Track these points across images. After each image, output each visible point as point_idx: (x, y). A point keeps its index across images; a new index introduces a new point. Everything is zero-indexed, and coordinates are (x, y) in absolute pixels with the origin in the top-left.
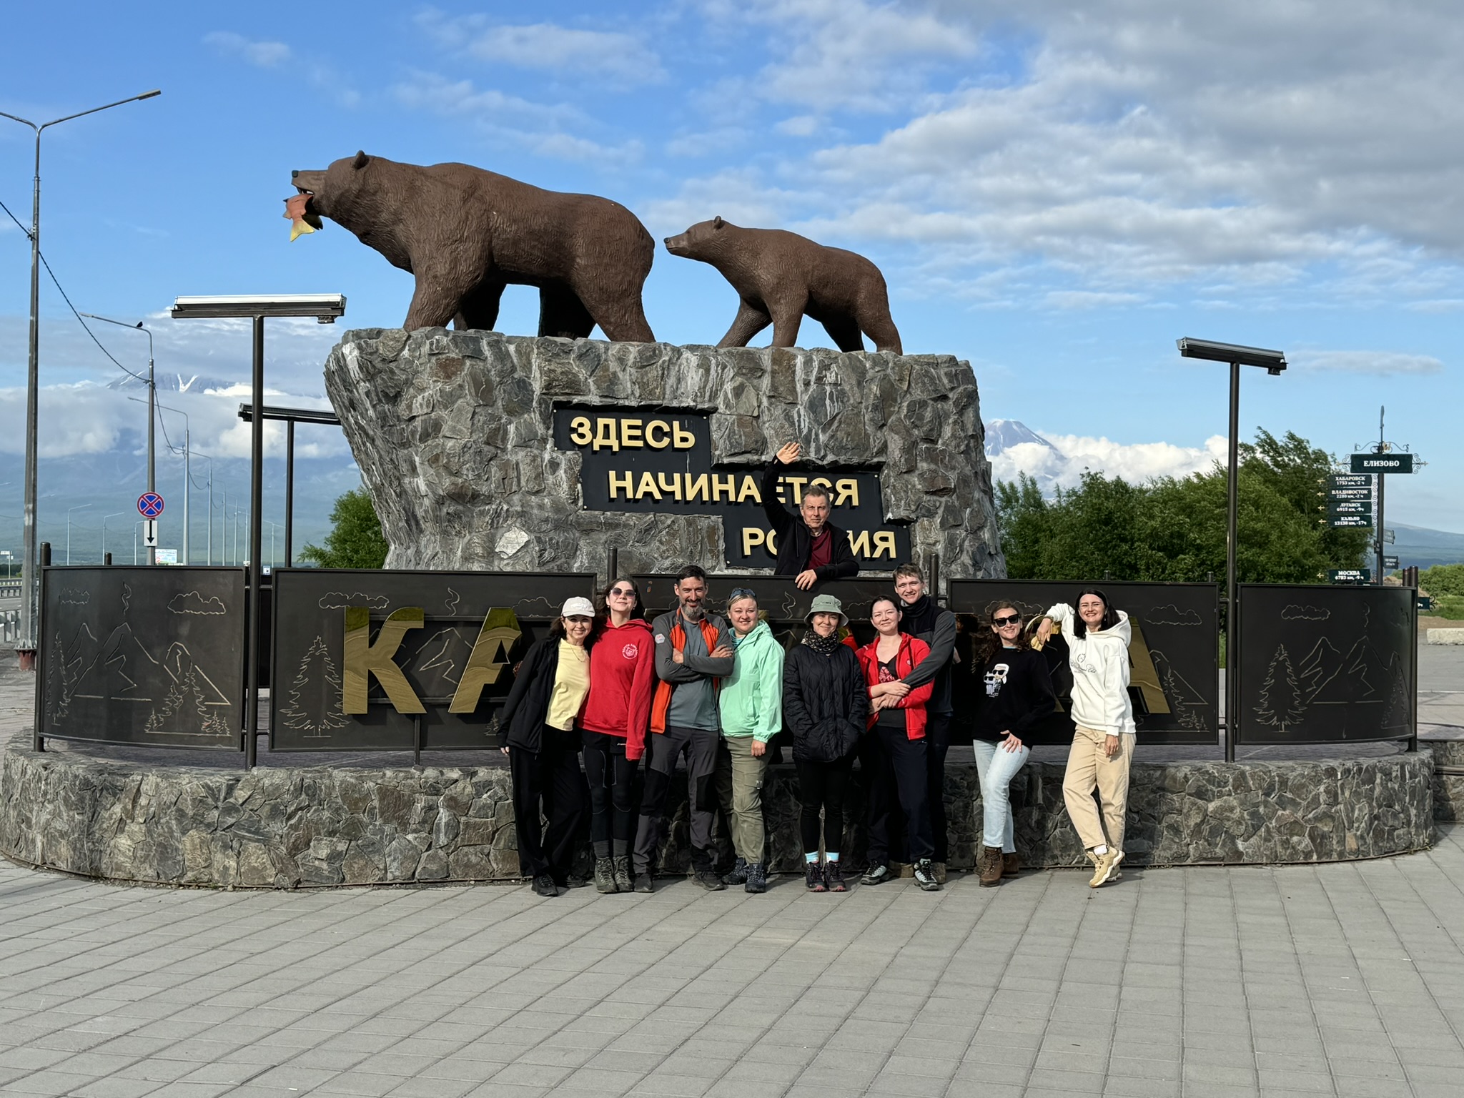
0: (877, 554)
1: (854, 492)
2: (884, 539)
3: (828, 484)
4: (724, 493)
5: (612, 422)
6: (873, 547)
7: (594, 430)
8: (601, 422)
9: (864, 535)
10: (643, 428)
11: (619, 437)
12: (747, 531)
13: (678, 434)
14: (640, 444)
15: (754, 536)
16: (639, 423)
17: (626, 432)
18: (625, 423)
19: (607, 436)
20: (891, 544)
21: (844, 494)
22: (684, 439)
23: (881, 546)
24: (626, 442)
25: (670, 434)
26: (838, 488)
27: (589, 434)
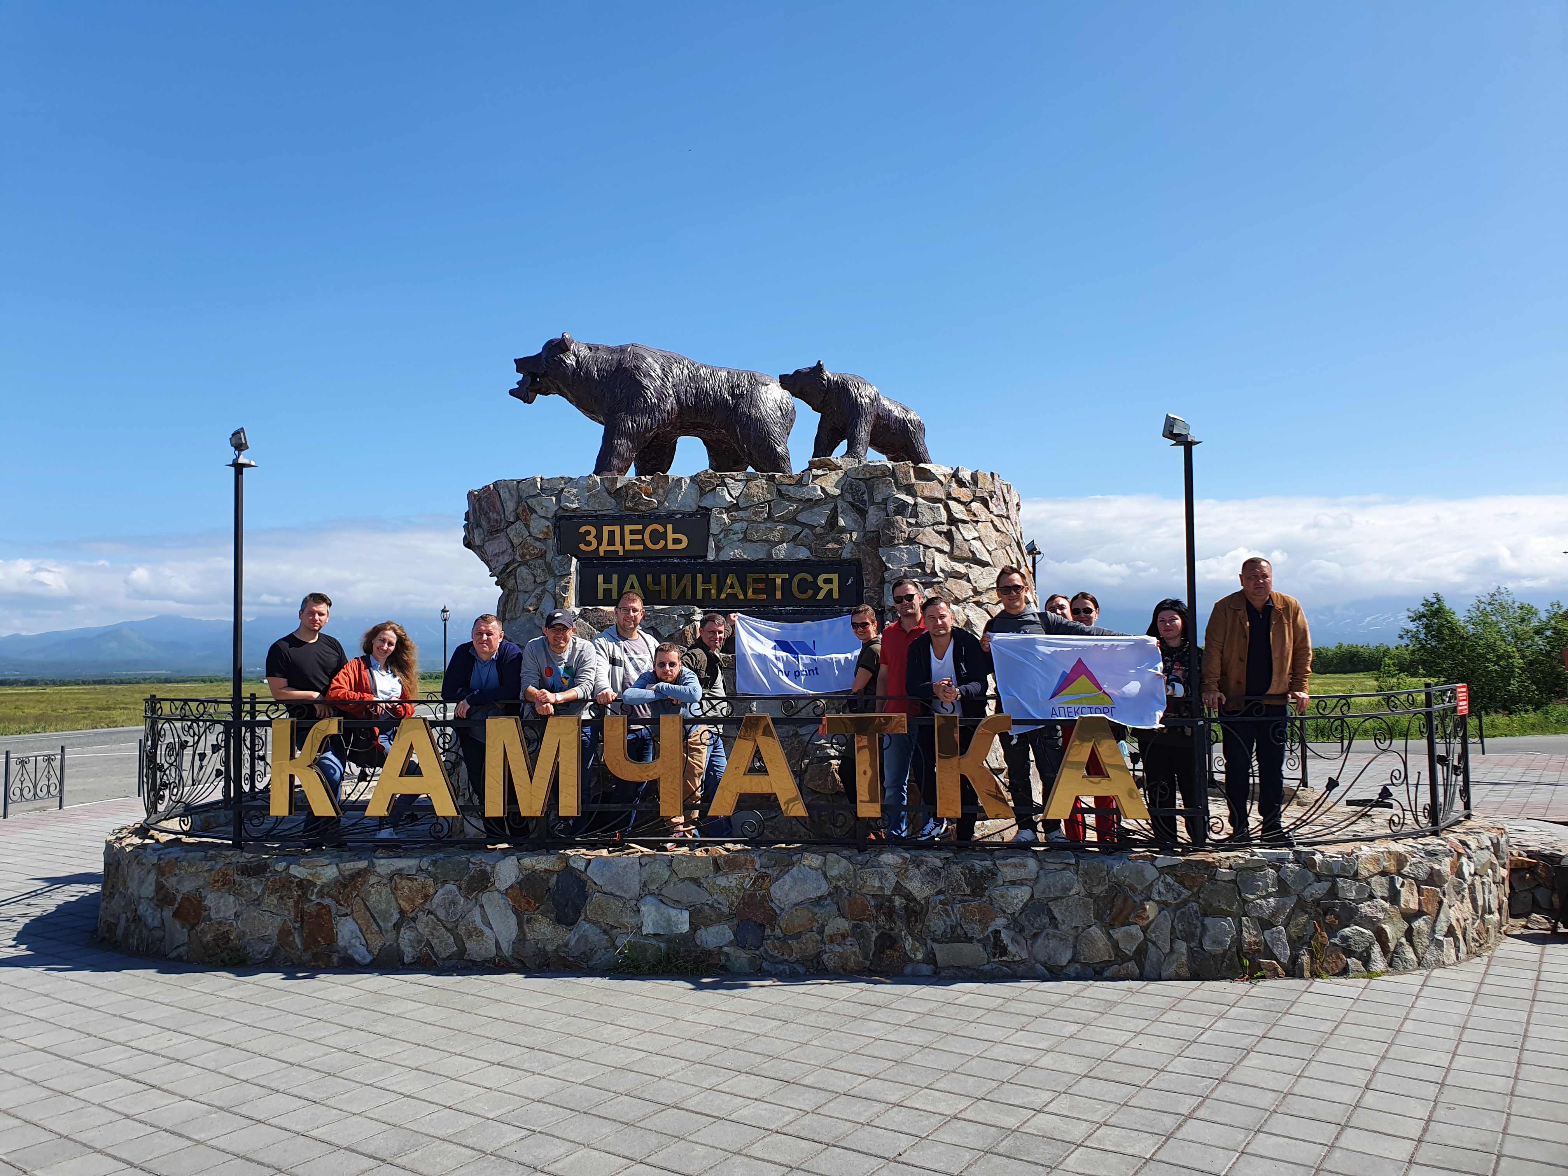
22: (677, 541)
25: (664, 536)
26: (820, 582)
27: (595, 543)
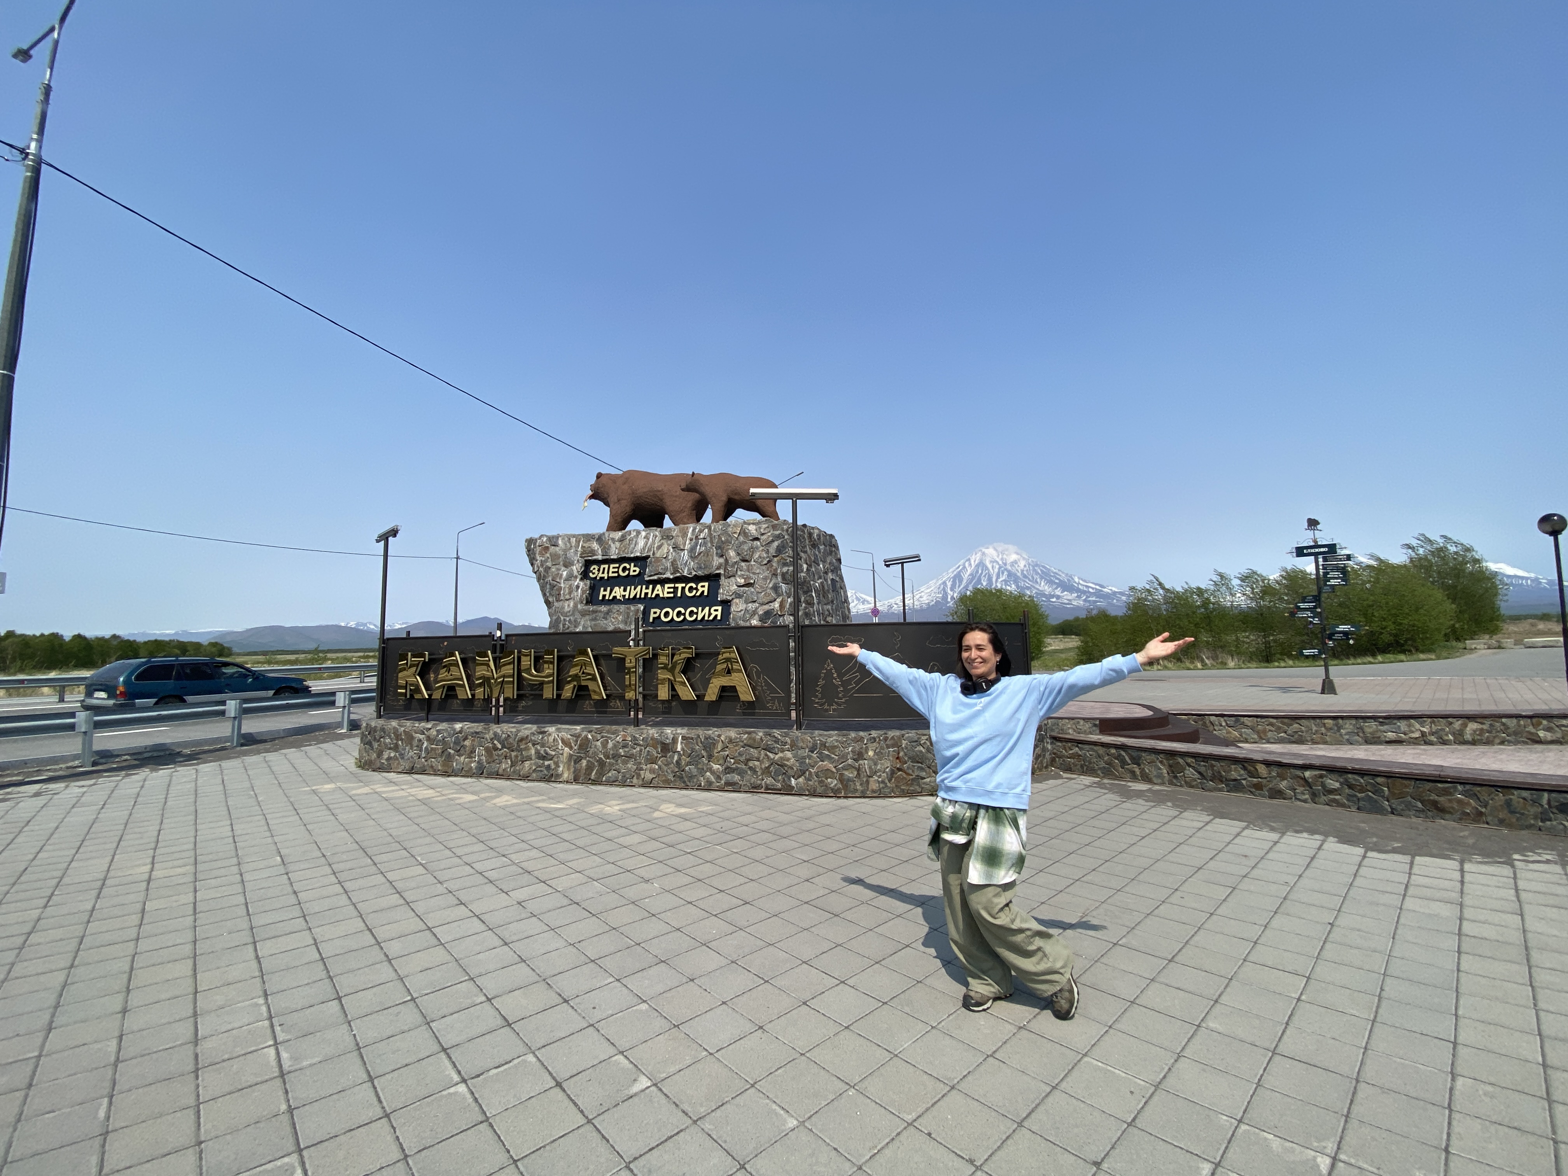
0: (711, 618)
1: (706, 589)
2: (716, 610)
3: (694, 586)
4: (646, 594)
5: (606, 566)
6: (710, 614)
7: (599, 570)
8: (602, 566)
9: (707, 608)
10: (618, 568)
11: (608, 573)
12: (653, 611)
13: (633, 568)
14: (616, 575)
15: (655, 613)
16: (617, 565)
17: (611, 570)
18: (612, 566)
19: (603, 573)
20: (719, 613)
21: (701, 590)
22: (634, 571)
23: (714, 614)
24: (611, 575)
25: (629, 570)
26: (699, 587)
27: (597, 572)
